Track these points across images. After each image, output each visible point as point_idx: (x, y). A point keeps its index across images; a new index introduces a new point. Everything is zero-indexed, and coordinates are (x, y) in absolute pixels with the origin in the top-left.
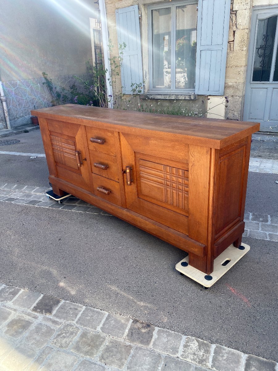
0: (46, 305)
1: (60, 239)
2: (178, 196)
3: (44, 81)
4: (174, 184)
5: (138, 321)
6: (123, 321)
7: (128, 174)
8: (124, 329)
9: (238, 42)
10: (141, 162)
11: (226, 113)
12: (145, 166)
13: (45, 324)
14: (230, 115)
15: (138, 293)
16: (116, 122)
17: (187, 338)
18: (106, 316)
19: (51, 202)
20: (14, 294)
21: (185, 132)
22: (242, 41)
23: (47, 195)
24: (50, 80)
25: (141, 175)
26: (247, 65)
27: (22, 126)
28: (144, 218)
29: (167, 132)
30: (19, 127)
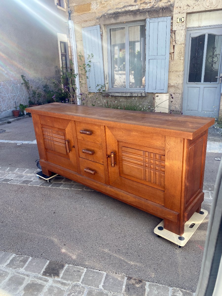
0: (53, 269)
1: (54, 213)
2: (155, 175)
3: (22, 81)
4: (152, 166)
5: (131, 278)
6: (119, 279)
7: (113, 159)
8: (122, 285)
9: (177, 53)
10: (124, 149)
11: (170, 106)
12: (127, 152)
13: (55, 286)
14: (173, 108)
15: (127, 254)
16: (102, 118)
17: (173, 289)
18: (105, 275)
19: (41, 181)
20: (25, 261)
21: (162, 126)
22: (180, 52)
23: (37, 175)
24: (27, 81)
25: (123, 158)
26: (184, 70)
27: (5, 118)
28: (126, 192)
29: (147, 126)
30: (3, 119)
